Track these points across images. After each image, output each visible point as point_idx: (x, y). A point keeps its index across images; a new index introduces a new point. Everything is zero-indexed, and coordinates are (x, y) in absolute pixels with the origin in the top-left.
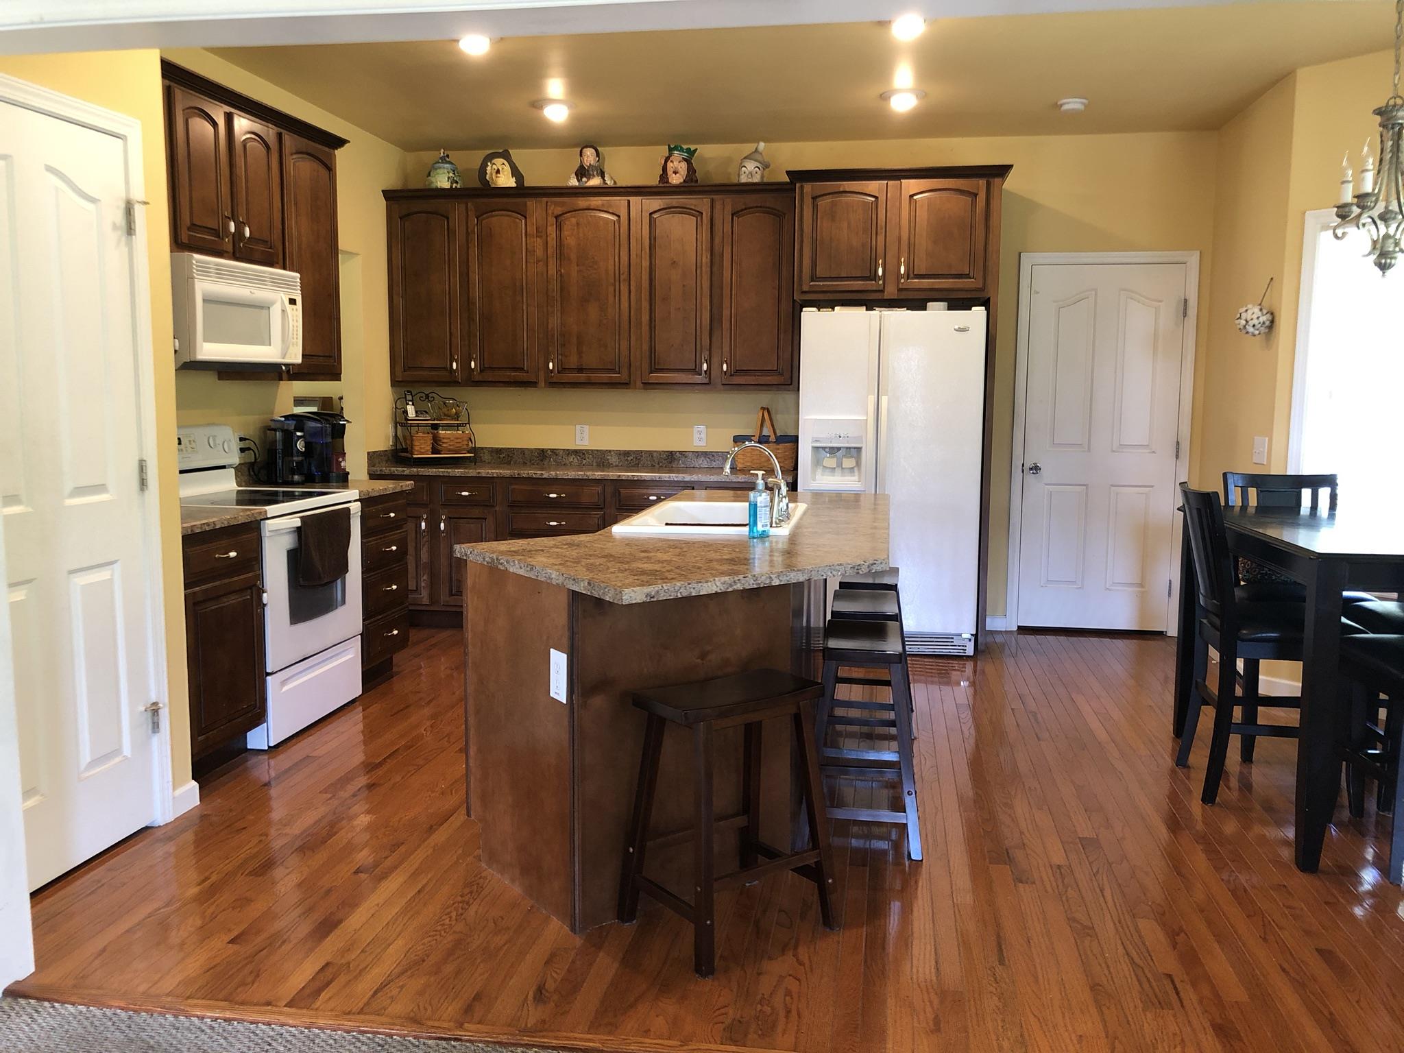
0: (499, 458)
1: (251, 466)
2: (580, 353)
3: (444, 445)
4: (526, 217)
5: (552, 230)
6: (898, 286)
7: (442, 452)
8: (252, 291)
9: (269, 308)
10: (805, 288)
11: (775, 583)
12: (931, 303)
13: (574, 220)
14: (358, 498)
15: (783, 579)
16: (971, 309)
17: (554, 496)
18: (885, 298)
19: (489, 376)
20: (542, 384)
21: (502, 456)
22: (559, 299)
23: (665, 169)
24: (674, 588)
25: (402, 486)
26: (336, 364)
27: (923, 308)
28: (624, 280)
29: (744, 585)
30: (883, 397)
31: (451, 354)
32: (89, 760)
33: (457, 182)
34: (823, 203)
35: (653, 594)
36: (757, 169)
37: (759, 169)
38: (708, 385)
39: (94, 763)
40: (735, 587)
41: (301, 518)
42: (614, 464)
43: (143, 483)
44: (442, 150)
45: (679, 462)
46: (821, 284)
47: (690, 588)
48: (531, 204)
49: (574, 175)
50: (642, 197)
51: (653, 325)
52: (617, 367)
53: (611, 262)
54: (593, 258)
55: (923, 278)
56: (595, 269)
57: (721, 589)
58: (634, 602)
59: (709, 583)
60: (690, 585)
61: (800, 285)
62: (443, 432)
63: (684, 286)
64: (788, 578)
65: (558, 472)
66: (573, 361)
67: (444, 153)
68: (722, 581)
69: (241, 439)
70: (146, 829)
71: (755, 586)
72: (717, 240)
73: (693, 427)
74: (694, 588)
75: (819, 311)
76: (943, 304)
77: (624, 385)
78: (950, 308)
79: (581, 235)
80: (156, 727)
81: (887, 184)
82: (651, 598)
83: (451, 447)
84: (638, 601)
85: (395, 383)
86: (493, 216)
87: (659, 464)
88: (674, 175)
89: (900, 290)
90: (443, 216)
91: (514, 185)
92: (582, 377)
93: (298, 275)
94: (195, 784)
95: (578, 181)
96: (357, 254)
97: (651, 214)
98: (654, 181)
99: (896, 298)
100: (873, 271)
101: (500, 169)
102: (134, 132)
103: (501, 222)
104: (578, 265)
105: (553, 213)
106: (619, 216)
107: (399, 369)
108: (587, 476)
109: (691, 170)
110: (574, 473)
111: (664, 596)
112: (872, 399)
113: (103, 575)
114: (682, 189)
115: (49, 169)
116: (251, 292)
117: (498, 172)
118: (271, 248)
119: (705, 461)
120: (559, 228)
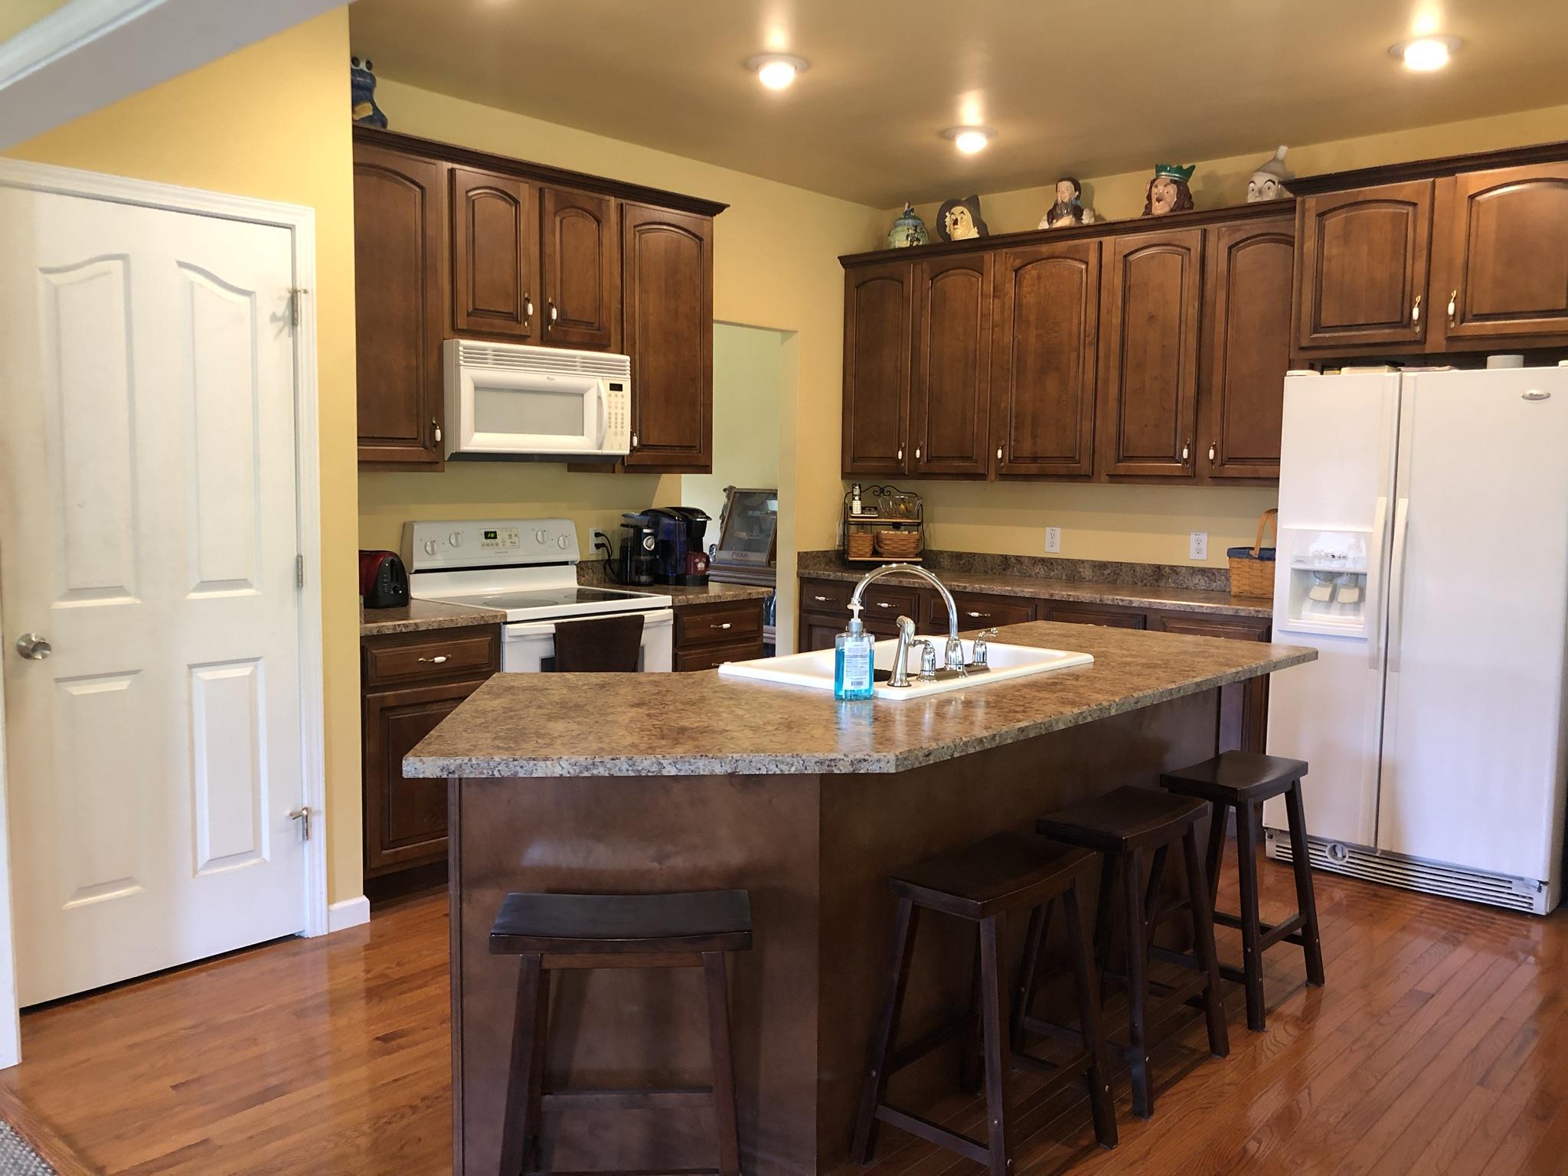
0: (959, 564)
1: (608, 562)
2: (1034, 437)
3: (886, 548)
4: (982, 275)
5: (1010, 288)
6: (1446, 334)
7: (884, 556)
8: (550, 377)
9: (583, 395)
10: (1305, 343)
11: (669, 772)
12: (1491, 357)
13: (1034, 273)
14: (671, 604)
15: (683, 768)
16: (1557, 365)
17: (975, 614)
18: (1427, 352)
19: (935, 467)
20: (992, 476)
21: (961, 562)
22: (1015, 372)
23: (1149, 197)
24: (488, 763)
25: (750, 593)
26: (701, 455)
27: (1483, 365)
28: (1090, 344)
29: (610, 769)
30: (1400, 499)
31: (899, 442)
32: (207, 859)
33: (918, 240)
34: (1333, 223)
35: (452, 768)
36: (1270, 183)
37: (1274, 183)
38: (1191, 476)
39: (213, 861)
40: (595, 772)
41: (556, 624)
42: (1087, 578)
43: (299, 581)
44: (907, 204)
45: (1168, 581)
46: (1327, 335)
47: (515, 766)
48: (989, 257)
49: (1045, 217)
50: (1114, 237)
51: (1123, 401)
52: (1077, 454)
53: (1075, 322)
54: (1055, 318)
55: (1488, 320)
56: (1056, 332)
57: (569, 773)
58: (421, 776)
59: (549, 763)
60: (516, 763)
61: (1298, 339)
62: (886, 532)
63: (1163, 346)
64: (692, 768)
65: (983, 586)
66: (1027, 448)
67: (909, 207)
68: (573, 761)
69: (597, 535)
70: (291, 937)
71: (631, 774)
72: (1209, 285)
73: (1190, 534)
74: (522, 767)
75: (1322, 374)
76: (1520, 358)
77: (1087, 478)
78: (1527, 363)
79: (1042, 290)
80: (306, 834)
81: (1434, 183)
82: (450, 773)
83: (896, 550)
84: (428, 775)
85: (845, 475)
86: (948, 276)
87: (1142, 581)
88: (1157, 203)
89: (1449, 339)
90: (898, 281)
91: (977, 236)
92: (1033, 468)
93: (628, 358)
94: (365, 900)
95: (1049, 224)
96: (795, 332)
97: (1125, 256)
98: (1137, 213)
99: (1444, 351)
100: (1406, 314)
101: (959, 219)
102: (306, 220)
103: (956, 283)
104: (1037, 329)
105: (1012, 266)
106: (1087, 263)
107: (848, 459)
108: (1014, 592)
109: (1184, 194)
110: (1000, 588)
111: (471, 772)
112: (1382, 503)
113: (244, 671)
114: (1168, 220)
115: (181, 264)
116: (548, 378)
117: (956, 222)
118: (599, 330)
119: (1201, 580)
120: (1018, 283)
